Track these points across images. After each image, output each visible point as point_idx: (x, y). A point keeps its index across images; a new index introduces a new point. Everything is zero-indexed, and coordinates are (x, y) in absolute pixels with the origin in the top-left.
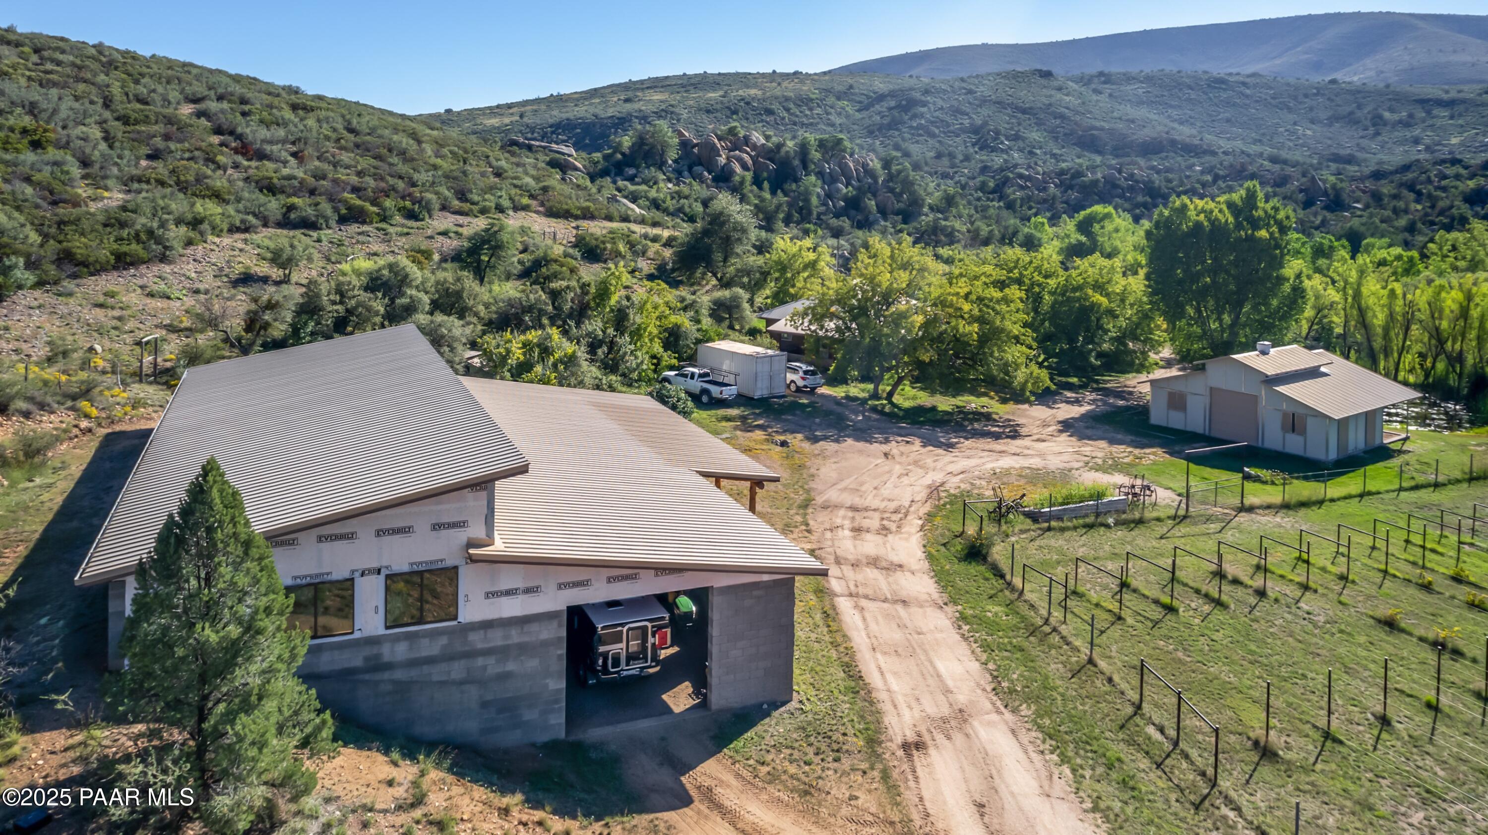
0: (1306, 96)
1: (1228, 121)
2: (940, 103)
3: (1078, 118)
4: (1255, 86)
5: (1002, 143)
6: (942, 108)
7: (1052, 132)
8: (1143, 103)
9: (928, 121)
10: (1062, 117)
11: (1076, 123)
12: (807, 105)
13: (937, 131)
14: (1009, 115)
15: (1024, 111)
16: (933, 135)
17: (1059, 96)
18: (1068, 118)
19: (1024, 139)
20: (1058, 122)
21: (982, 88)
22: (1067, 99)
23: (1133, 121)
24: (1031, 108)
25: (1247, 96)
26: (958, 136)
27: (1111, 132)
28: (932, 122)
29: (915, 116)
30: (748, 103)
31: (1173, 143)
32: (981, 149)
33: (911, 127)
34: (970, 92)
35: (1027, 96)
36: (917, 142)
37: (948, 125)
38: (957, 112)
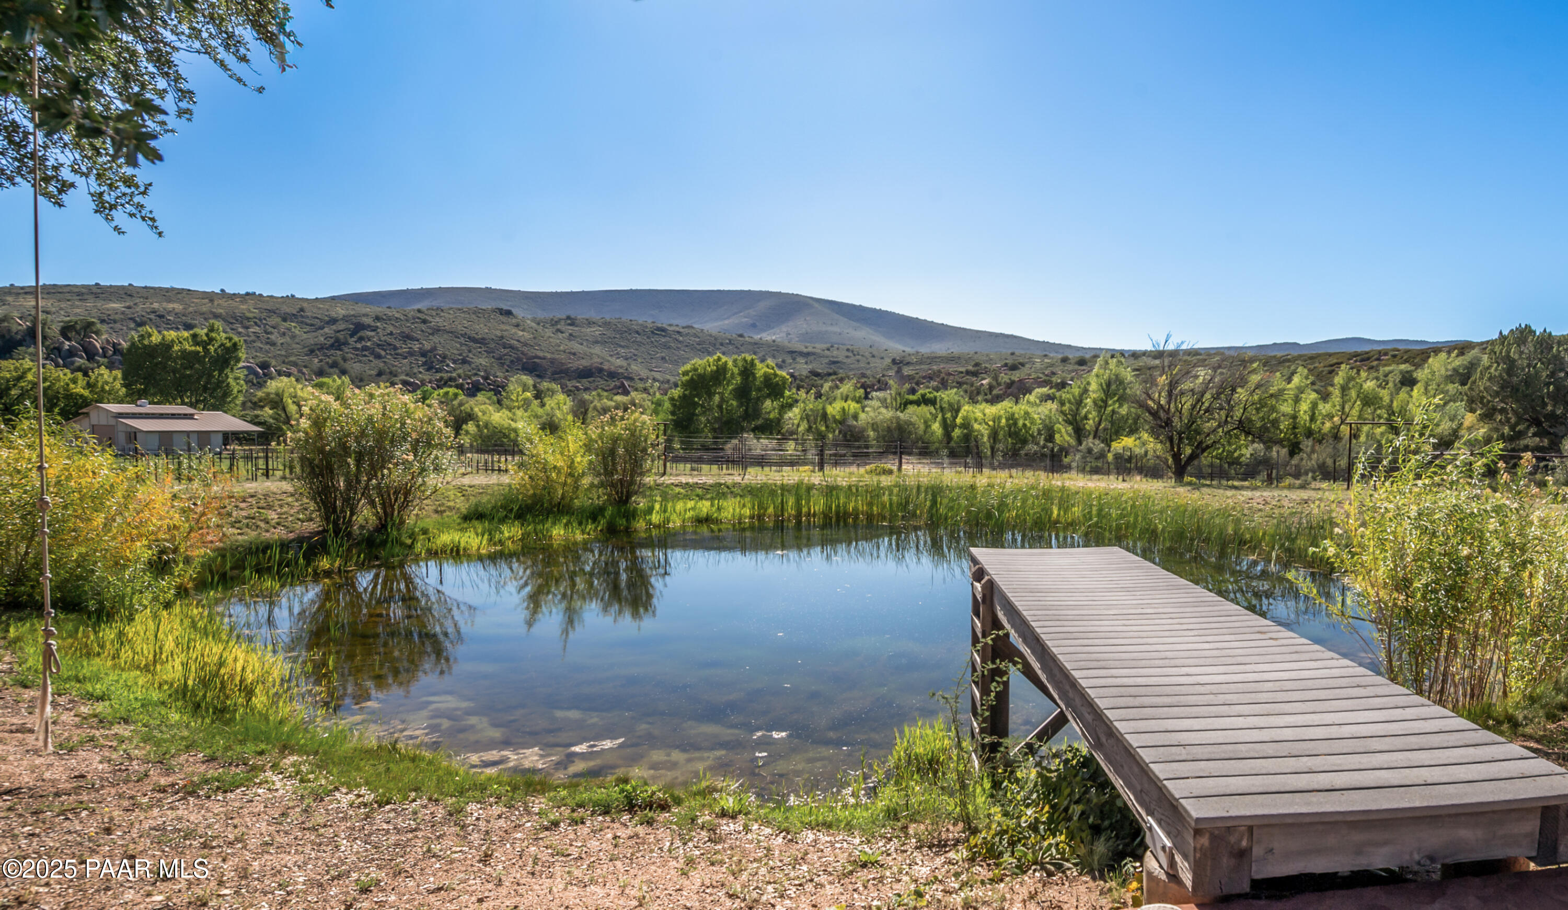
0: (722, 344)
1: (663, 358)
2: (390, 328)
3: (525, 349)
4: (688, 334)
5: (448, 365)
6: (391, 334)
7: (500, 359)
8: (597, 342)
9: (374, 343)
10: (512, 347)
11: (523, 353)
12: (241, 323)
13: (383, 353)
14: (461, 344)
15: (475, 340)
16: (378, 357)
17: (514, 330)
18: (517, 349)
19: (469, 363)
20: (507, 351)
21: (437, 319)
22: (521, 333)
23: (574, 354)
24: (483, 339)
25: (680, 342)
26: (406, 358)
27: (552, 361)
28: (378, 345)
29: (361, 339)
30: (161, 317)
31: (600, 370)
32: (428, 370)
33: (356, 349)
34: (424, 322)
35: (481, 329)
36: (360, 361)
37: (395, 348)
38: (407, 337)
